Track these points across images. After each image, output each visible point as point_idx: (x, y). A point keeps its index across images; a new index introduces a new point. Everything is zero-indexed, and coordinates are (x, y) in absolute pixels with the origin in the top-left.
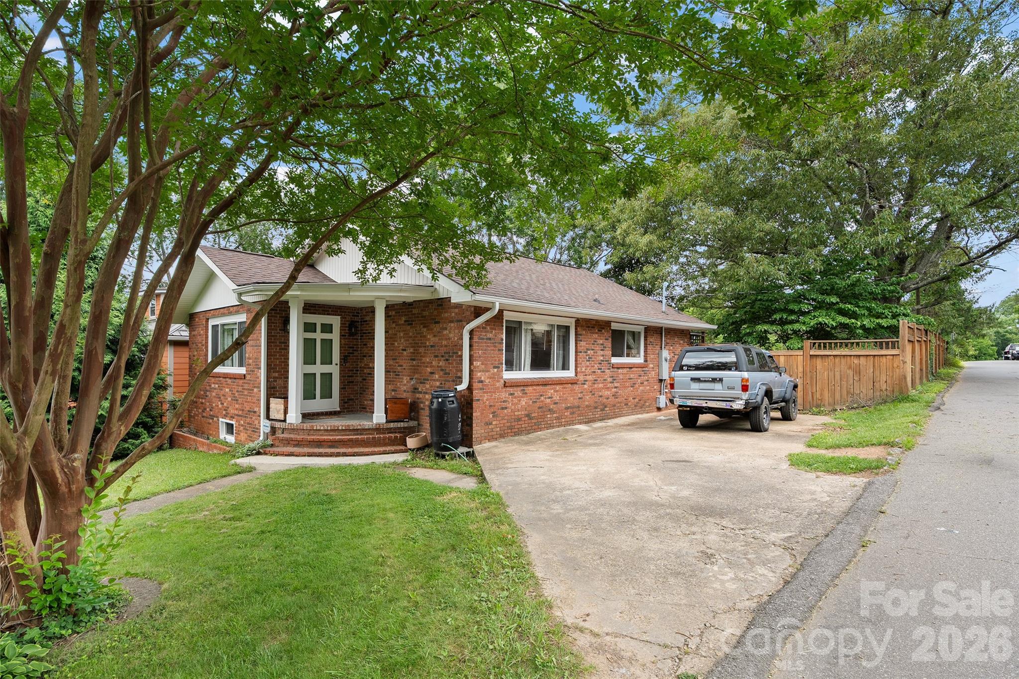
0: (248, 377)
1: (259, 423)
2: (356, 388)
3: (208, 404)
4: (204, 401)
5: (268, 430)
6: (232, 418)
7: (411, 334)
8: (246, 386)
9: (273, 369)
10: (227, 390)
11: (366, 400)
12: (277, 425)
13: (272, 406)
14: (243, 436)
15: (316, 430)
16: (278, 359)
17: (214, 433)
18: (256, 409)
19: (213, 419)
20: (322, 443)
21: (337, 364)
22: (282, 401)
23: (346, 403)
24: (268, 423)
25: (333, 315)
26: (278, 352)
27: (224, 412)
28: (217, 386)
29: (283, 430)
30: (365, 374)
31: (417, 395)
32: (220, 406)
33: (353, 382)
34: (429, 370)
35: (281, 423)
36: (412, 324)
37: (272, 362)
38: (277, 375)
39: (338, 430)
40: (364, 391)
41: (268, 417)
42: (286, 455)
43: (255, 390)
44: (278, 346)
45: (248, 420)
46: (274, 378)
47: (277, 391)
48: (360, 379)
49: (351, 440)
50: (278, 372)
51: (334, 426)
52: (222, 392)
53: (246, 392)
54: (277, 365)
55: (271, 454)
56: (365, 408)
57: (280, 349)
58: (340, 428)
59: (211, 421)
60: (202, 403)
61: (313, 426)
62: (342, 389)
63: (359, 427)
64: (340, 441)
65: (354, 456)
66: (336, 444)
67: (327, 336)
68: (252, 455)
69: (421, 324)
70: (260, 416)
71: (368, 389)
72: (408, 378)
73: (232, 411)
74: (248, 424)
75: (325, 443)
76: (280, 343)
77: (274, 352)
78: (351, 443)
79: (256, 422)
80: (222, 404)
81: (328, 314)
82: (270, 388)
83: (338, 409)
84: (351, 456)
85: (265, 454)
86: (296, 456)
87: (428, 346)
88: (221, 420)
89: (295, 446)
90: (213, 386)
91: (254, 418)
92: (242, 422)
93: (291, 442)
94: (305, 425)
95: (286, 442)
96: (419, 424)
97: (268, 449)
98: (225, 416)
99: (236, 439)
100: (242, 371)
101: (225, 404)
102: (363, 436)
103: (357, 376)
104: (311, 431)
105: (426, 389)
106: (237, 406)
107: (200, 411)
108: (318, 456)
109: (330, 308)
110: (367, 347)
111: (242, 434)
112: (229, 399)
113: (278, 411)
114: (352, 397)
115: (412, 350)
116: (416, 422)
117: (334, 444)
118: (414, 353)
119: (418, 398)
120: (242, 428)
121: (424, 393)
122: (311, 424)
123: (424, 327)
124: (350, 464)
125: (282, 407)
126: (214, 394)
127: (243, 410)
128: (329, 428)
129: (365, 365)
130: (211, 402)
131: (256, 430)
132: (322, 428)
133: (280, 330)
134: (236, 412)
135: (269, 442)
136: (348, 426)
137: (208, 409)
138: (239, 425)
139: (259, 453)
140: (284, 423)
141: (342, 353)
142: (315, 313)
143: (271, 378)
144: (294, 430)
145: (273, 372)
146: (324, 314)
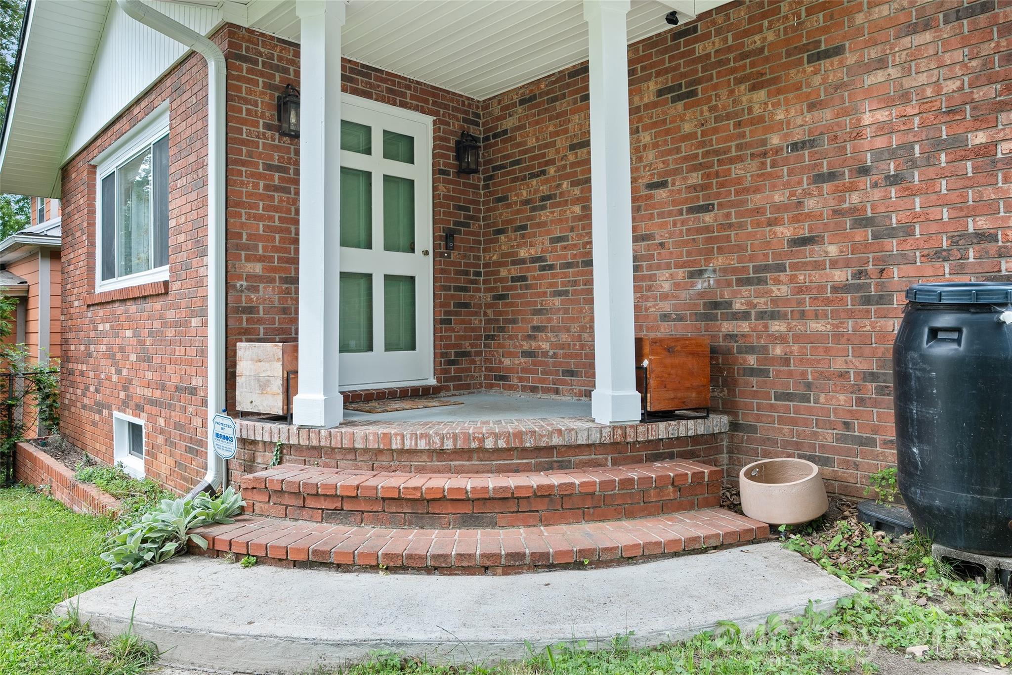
0: (174, 287)
1: (204, 425)
2: (476, 321)
3: (91, 374)
4: (84, 367)
5: (230, 450)
6: (138, 409)
7: (687, 128)
8: (170, 315)
9: (246, 247)
10: (129, 333)
11: (510, 355)
12: (263, 431)
13: (244, 367)
14: (164, 463)
15: (402, 452)
16: (260, 218)
17: (103, 449)
18: (197, 382)
19: (100, 412)
20: (435, 508)
21: (426, 253)
22: (275, 349)
23: (451, 363)
24: (234, 427)
25: (416, 108)
26: (262, 197)
27: (122, 395)
28: (108, 326)
29: (283, 452)
30: (502, 280)
31: (727, 327)
32: (115, 378)
33: (466, 305)
34: (786, 231)
35: (276, 426)
36: (693, 93)
38: (257, 268)
39: (481, 450)
40: (502, 329)
41: (230, 408)
42: (296, 564)
43: (195, 322)
44: (260, 176)
45: (176, 416)
46: (249, 277)
47: (260, 321)
48: (487, 298)
49: (544, 494)
50: (261, 259)
51: (467, 437)
52: (119, 341)
53: (170, 333)
54: (259, 238)
55: (238, 557)
56: (503, 378)
57: (267, 187)
58: (489, 444)
59: (97, 417)
60: (82, 374)
61: (386, 437)
62: (441, 323)
63: (556, 441)
64: (505, 498)
66: (488, 508)
67: (399, 169)
69: (739, 81)
70: (204, 403)
71: (514, 321)
72: (681, 273)
73: (139, 391)
74: (177, 426)
75: (447, 508)
76: (268, 167)
77: (250, 195)
78: (544, 504)
79: (197, 422)
80: (119, 372)
81: (403, 105)
83: (433, 382)
84: (565, 566)
85: (214, 552)
86: (340, 567)
87: (777, 151)
88: (116, 414)
89: (328, 515)
90: (101, 327)
91: (191, 409)
92: (161, 422)
93: (310, 503)
94: (359, 431)
95: (294, 502)
96: (734, 426)
97: (224, 533)
98: (124, 406)
99: (148, 471)
100: (162, 274)
101: (125, 372)
103: (478, 290)
105: (775, 301)
106: (149, 375)
107: (79, 392)
108: (430, 570)
109: (408, 87)
110: (509, 206)
111: (161, 457)
112: (133, 357)
113: (263, 386)
114: (467, 346)
115: (695, 178)
116: (725, 419)
117: (477, 508)
118: (704, 187)
119: (730, 337)
120: (161, 439)
121: (761, 315)
122: (381, 430)
123: (753, 88)
125: (277, 371)
126: (103, 348)
127: (163, 388)
128: (449, 445)
129: (504, 255)
130: (97, 369)
131: (197, 448)
132: (422, 445)
133: (268, 127)
134: (148, 392)
135: (232, 498)
137: (92, 389)
138: (155, 429)
139: (188, 550)
140: (283, 427)
141: (442, 221)
142: (367, 95)
143: (240, 278)
144: (316, 452)
145: (248, 259)
146: (394, 104)
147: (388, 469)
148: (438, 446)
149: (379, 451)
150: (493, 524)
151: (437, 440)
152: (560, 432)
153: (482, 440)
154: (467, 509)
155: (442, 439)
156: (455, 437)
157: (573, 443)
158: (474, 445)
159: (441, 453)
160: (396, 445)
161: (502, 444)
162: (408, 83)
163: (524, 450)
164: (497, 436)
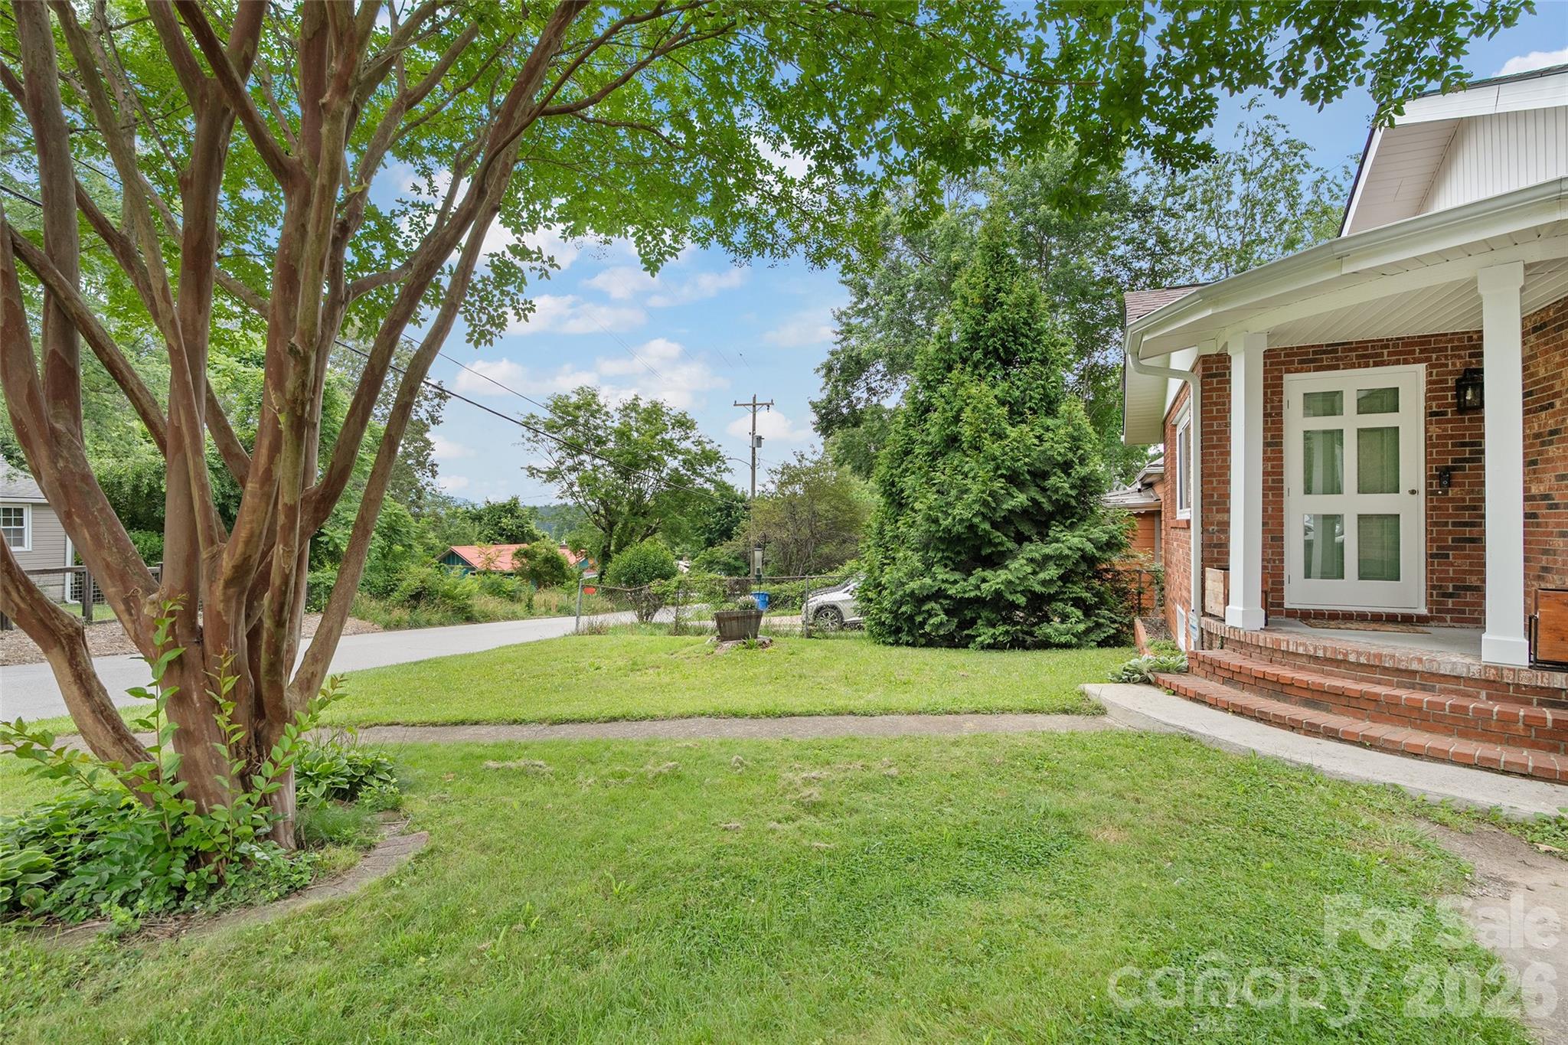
5: (1197, 635)
6: (1183, 605)
9: (1217, 503)
13: (1209, 584)
15: (1288, 653)
17: (1175, 630)
19: (1174, 604)
20: (1287, 690)
21: (1415, 494)
22: (1221, 575)
23: (1449, 595)
24: (1196, 620)
27: (1179, 593)
29: (1223, 641)
32: (1178, 581)
33: (1473, 540)
37: (1214, 489)
38: (1225, 517)
39: (1345, 661)
41: (1202, 608)
42: (1191, 699)
46: (1219, 524)
51: (1335, 650)
55: (1167, 689)
58: (1352, 658)
59: (1174, 608)
61: (1279, 641)
62: (1436, 556)
63: (1415, 666)
64: (1338, 695)
65: (1361, 745)
66: (1325, 698)
67: (1378, 421)
68: (1128, 681)
73: (1183, 592)
75: (1294, 691)
78: (1372, 706)
81: (1380, 364)
82: (1209, 546)
83: (1423, 611)
85: (1156, 684)
88: (1178, 606)
89: (1226, 681)
95: (1209, 668)
97: (1163, 677)
98: (1180, 601)
99: (1186, 647)
101: (1180, 578)
102: (1417, 695)
104: (1274, 654)
106: (1186, 582)
112: (1182, 568)
113: (1216, 597)
114: (1473, 580)
117: (1316, 697)
124: (1309, 767)
125: (1222, 588)
127: (1189, 591)
132: (1301, 650)
134: (1186, 595)
135: (1185, 661)
136: (1379, 656)
139: (1147, 682)
140: (1218, 624)
141: (1434, 461)
142: (1336, 368)
143: (1212, 524)
144: (1241, 645)
145: (1218, 511)
146: (1367, 366)
147: (1280, 663)
148: (1312, 653)
149: (1274, 650)
150: (1329, 711)
151: (1311, 648)
152: (1420, 660)
153: (1346, 654)
154: (1308, 695)
155: (1315, 649)
156: (1325, 649)
157: (1434, 670)
158: (1340, 657)
159: (1315, 658)
160: (1284, 647)
161: (1363, 660)
162: (1384, 344)
163: (1385, 668)
164: (1359, 654)
